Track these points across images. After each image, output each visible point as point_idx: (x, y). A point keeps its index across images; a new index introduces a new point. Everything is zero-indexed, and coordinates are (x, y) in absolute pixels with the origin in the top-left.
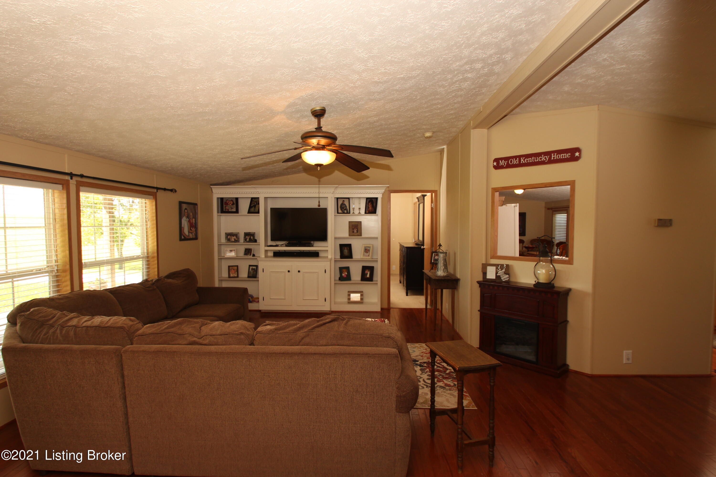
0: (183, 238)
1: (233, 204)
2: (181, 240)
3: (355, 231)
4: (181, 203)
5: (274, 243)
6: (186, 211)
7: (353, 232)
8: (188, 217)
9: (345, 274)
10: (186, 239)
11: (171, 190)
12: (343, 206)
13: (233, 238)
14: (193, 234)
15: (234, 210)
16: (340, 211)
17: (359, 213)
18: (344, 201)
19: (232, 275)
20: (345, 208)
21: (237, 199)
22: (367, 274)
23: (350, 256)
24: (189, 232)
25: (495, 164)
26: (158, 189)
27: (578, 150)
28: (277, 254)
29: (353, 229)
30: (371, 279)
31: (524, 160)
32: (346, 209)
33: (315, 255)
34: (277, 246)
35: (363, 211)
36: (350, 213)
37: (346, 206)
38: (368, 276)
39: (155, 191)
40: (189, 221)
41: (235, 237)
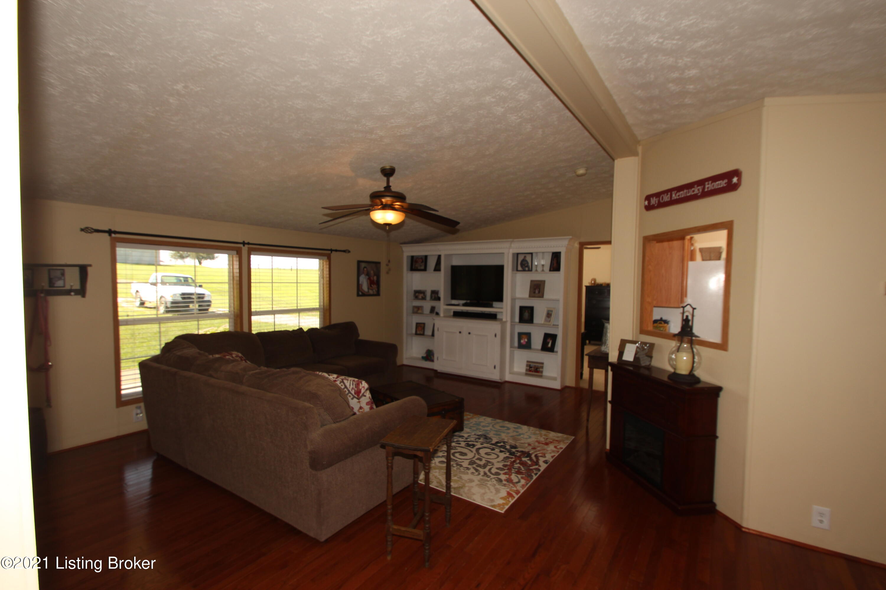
0: (360, 293)
1: (422, 262)
2: (358, 295)
3: (537, 291)
4: (359, 262)
5: (454, 302)
6: (365, 269)
7: (535, 293)
8: (368, 274)
9: (525, 341)
10: (364, 295)
11: (344, 251)
12: (524, 263)
13: (421, 296)
14: (374, 291)
15: (423, 268)
16: (520, 268)
17: (543, 270)
18: (525, 257)
19: (418, 332)
20: (526, 265)
21: (426, 257)
22: (548, 343)
23: (530, 320)
24: (368, 289)
25: (646, 203)
26: (332, 250)
27: (736, 173)
28: (457, 314)
29: (535, 289)
30: (551, 350)
31: (676, 194)
32: (528, 266)
33: (493, 317)
34: (458, 305)
35: (547, 268)
36: (531, 270)
37: (528, 263)
38: (550, 345)
39: (330, 252)
40: (369, 279)
41: (422, 295)
